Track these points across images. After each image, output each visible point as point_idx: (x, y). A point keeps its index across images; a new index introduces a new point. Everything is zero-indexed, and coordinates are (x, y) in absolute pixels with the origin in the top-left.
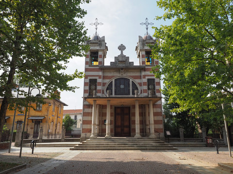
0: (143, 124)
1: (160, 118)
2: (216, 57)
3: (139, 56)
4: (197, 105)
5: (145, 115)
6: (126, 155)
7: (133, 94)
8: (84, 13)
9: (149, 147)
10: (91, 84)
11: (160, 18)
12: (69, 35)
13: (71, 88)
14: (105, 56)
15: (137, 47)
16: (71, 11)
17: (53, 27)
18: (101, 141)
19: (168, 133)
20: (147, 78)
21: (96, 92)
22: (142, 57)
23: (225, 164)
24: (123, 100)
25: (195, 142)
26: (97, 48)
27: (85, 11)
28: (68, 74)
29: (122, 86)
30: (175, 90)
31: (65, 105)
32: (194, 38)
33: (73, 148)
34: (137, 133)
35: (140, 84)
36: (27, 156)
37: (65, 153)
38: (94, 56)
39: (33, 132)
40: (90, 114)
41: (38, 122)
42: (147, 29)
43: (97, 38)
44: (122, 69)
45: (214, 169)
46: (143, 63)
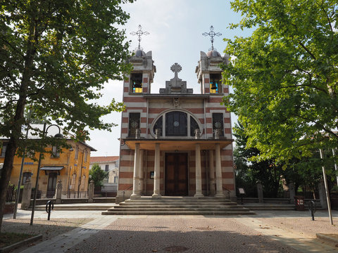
0: (206, 178)
1: (230, 169)
2: (315, 84)
3: (201, 80)
4: (286, 151)
5: (209, 166)
6: (183, 222)
7: (193, 134)
8: (126, 17)
9: (215, 210)
10: (132, 120)
11: (235, 26)
12: (103, 48)
13: (107, 125)
14: (151, 80)
15: (197, 68)
16: (108, 14)
17: (80, 37)
18: (147, 201)
19: (242, 191)
20: (212, 111)
21: (140, 131)
22: (205, 82)
23: (326, 235)
24: (178, 144)
25: (279, 203)
26: (141, 68)
27: (127, 14)
28: (101, 106)
29: (176, 124)
30: (255, 130)
31: (93, 150)
32: (287, 55)
33: (107, 211)
34: (199, 191)
35: (202, 121)
36: (42, 223)
37: (95, 220)
38: (136, 79)
39: (46, 189)
40: (131, 163)
41: (53, 175)
42: (212, 42)
43: (140, 53)
44: (176, 99)
45: (311, 243)
46: (207, 90)
